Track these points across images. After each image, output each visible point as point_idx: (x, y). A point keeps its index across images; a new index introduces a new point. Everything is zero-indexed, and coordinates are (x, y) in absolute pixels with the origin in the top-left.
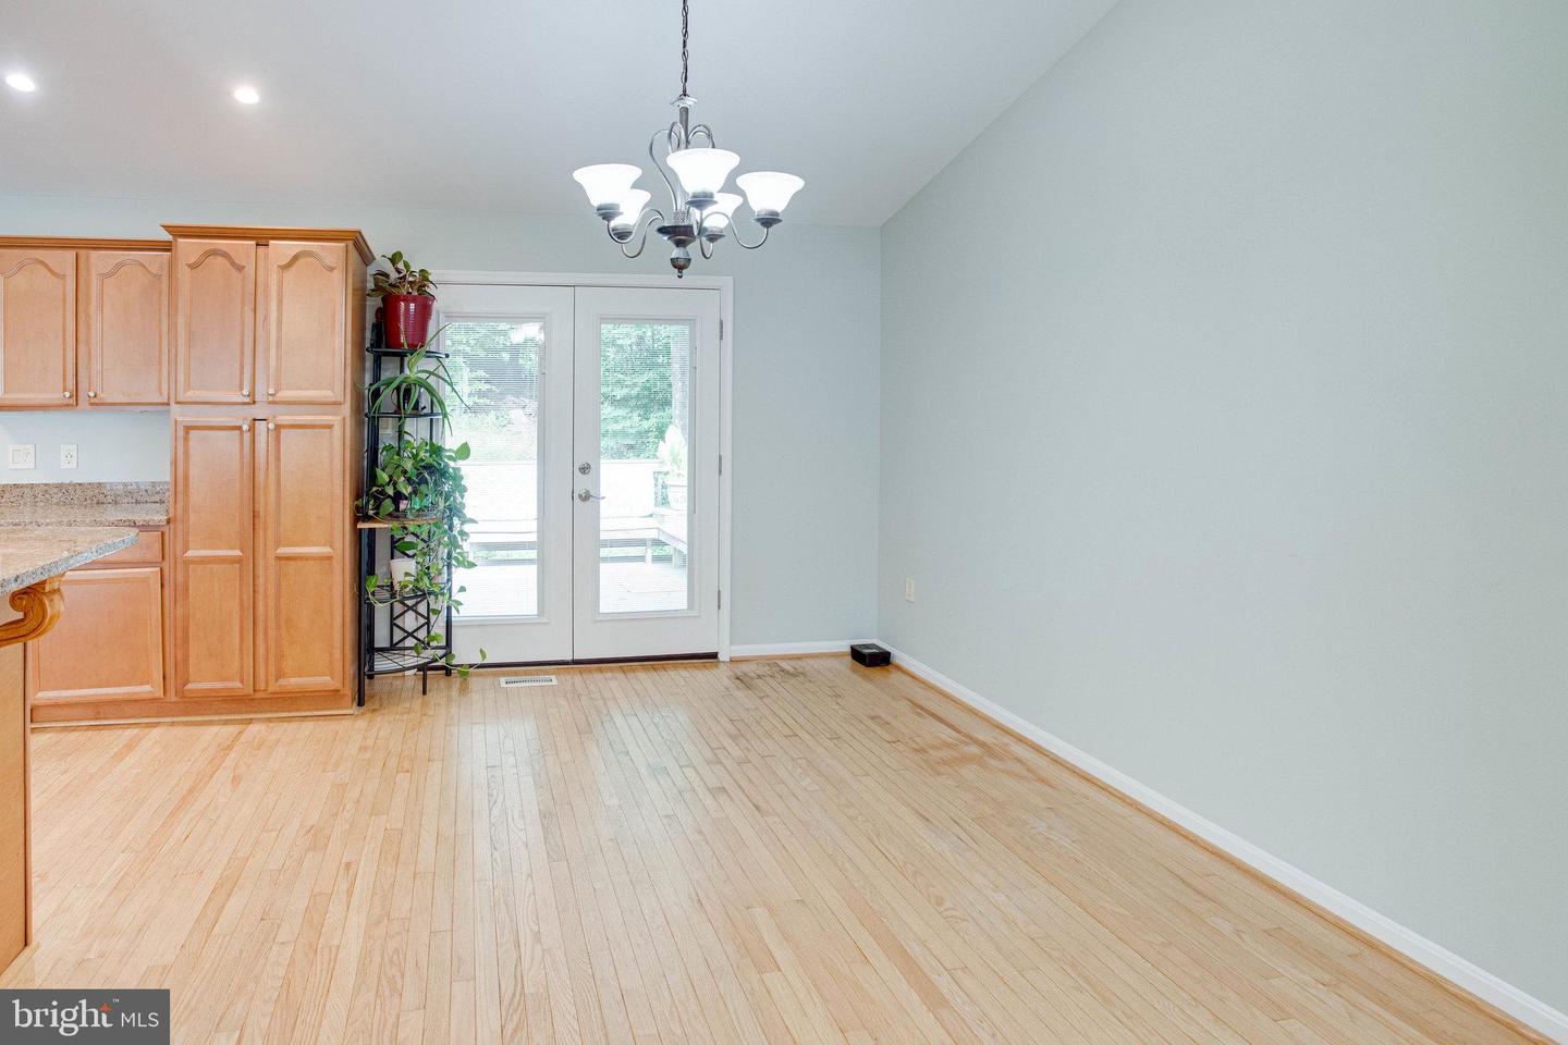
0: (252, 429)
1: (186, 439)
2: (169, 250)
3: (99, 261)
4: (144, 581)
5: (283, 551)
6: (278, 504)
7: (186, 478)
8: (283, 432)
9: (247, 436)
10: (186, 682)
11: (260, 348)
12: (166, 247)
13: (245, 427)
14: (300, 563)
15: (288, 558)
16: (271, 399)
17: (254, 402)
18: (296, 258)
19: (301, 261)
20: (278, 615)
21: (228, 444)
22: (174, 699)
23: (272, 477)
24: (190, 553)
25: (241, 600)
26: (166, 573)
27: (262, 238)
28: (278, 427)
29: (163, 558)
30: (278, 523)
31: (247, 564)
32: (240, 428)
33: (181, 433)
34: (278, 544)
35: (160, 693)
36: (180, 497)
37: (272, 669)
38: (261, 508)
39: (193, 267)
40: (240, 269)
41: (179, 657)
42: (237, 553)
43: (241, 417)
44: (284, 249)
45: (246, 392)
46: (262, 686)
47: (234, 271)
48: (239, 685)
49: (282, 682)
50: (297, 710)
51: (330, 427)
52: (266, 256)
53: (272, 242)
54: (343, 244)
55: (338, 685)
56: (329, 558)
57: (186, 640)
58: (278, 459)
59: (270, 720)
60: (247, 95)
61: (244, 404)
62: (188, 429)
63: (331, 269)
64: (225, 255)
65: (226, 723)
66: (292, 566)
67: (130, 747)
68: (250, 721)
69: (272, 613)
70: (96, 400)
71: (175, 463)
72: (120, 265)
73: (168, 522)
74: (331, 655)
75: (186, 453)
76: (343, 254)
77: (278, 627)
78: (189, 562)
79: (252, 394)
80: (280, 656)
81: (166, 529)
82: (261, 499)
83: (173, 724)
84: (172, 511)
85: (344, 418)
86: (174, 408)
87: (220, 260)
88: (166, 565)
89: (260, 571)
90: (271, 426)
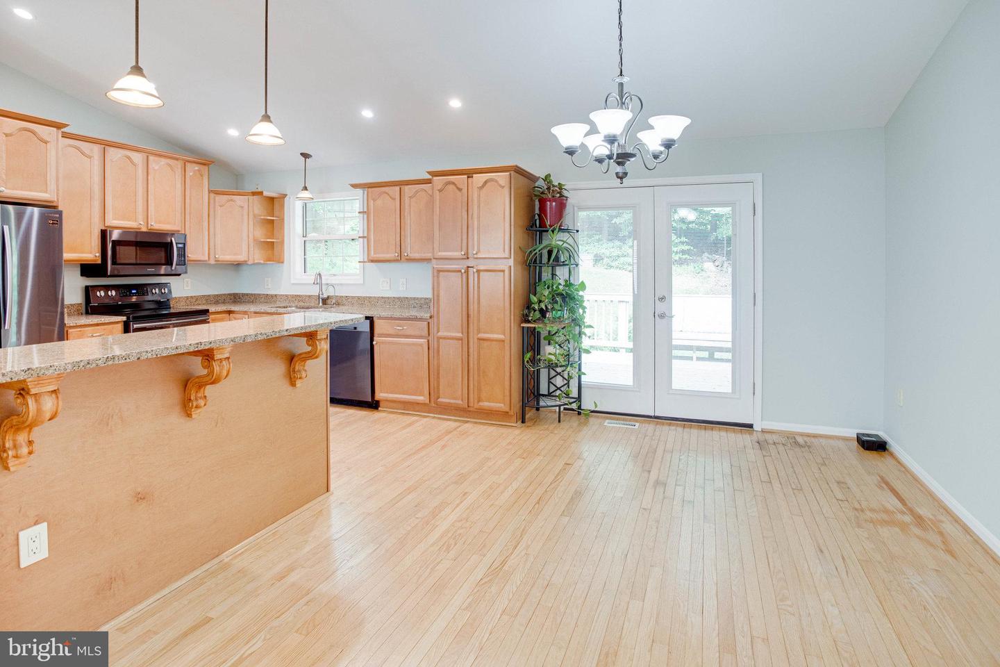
0: (467, 272)
1: (438, 277)
2: (430, 183)
3: (408, 190)
4: (421, 345)
5: (482, 335)
6: (479, 312)
7: (438, 296)
8: (482, 273)
9: (464, 276)
10: (439, 398)
11: (470, 229)
12: (428, 182)
13: (463, 271)
14: (489, 343)
15: (483, 340)
16: (475, 256)
17: (468, 258)
18: (486, 182)
19: (488, 184)
20: (479, 369)
21: (456, 280)
22: (433, 405)
23: (476, 296)
24: (440, 334)
25: (462, 359)
26: (430, 342)
27: (470, 173)
28: (478, 271)
29: (429, 335)
30: (479, 320)
31: (465, 341)
32: (460, 271)
33: (435, 274)
34: (479, 331)
35: (427, 401)
36: (436, 306)
37: (476, 396)
38: (471, 313)
39: (440, 191)
40: (460, 190)
41: (435, 386)
42: (460, 335)
43: (462, 266)
44: (479, 179)
45: (463, 253)
46: (471, 405)
47: (457, 191)
48: (461, 403)
49: (481, 404)
50: (490, 420)
51: (503, 271)
52: (472, 182)
53: (474, 175)
54: (508, 173)
55: (507, 409)
56: (503, 341)
57: (438, 377)
58: (479, 287)
59: (476, 423)
60: (455, 103)
61: (462, 259)
62: (439, 271)
63: (503, 187)
64: (454, 183)
65: (456, 421)
66: (485, 344)
67: (411, 424)
68: (467, 422)
69: (476, 367)
70: (408, 258)
71: (433, 289)
72: (417, 192)
73: (431, 317)
74: (504, 393)
75: (438, 284)
76: (508, 180)
77: (479, 375)
78: (439, 338)
79: (467, 253)
80: (479, 390)
81: (430, 321)
82: (471, 307)
83: (434, 417)
84: (432, 312)
85: (510, 267)
86: (434, 261)
87: (451, 187)
88: (430, 338)
89: (471, 344)
90: (475, 270)
